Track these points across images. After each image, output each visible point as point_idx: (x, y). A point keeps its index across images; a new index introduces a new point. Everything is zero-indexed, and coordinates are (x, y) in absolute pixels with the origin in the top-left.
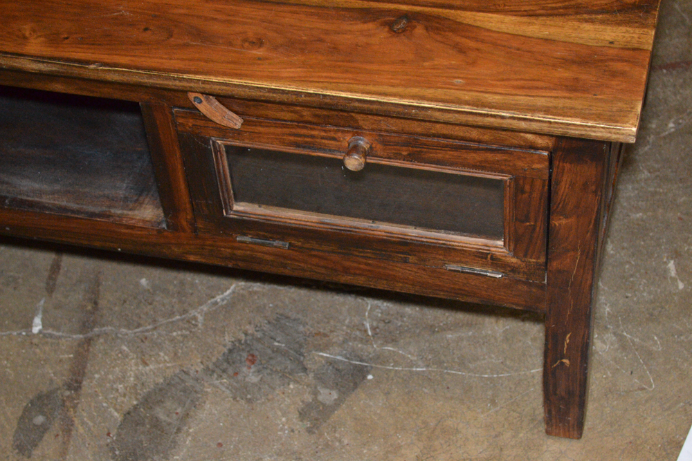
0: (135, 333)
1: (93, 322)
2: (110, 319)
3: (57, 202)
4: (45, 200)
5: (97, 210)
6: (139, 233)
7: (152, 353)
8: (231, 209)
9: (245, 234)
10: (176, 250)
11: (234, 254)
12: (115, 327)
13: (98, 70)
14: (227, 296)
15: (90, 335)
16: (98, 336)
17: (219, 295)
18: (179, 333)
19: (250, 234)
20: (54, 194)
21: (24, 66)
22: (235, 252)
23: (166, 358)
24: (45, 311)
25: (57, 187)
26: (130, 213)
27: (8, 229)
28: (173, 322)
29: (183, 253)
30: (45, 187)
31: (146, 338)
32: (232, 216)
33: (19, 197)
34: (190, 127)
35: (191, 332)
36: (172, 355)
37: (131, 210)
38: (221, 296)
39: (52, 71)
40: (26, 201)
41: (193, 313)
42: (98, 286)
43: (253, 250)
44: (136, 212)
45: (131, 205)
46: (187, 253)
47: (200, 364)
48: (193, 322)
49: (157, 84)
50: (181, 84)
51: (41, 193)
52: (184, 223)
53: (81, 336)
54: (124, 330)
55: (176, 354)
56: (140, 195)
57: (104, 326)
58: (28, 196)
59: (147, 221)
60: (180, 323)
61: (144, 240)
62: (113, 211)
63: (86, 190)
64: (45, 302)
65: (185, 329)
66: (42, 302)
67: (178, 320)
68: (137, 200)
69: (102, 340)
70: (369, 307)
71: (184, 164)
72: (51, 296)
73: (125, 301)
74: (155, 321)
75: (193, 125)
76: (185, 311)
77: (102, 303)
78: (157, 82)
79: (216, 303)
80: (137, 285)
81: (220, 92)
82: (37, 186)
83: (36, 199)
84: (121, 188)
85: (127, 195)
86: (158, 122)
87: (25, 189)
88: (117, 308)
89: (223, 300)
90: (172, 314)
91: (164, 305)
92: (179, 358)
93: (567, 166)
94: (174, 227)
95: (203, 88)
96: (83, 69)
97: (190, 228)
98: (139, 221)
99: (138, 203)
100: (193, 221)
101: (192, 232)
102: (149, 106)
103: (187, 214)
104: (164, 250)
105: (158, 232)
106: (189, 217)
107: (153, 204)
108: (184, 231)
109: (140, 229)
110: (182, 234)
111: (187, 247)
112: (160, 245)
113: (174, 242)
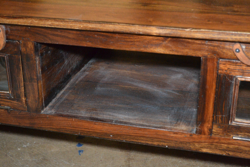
3: (138, 123)
4: (132, 122)
5: (159, 126)
6: (180, 136)
8: (234, 120)
9: (237, 135)
10: (197, 145)
11: (228, 147)
13: (191, 31)
19: (241, 135)
20: (135, 120)
21: (151, 32)
22: (229, 146)
25: (136, 117)
26: (175, 127)
27: (111, 136)
29: (201, 147)
30: (130, 117)
32: (233, 124)
33: (119, 120)
34: (226, 70)
37: (175, 126)
39: (166, 34)
40: (123, 122)
43: (239, 145)
44: (177, 127)
45: (174, 125)
46: (202, 148)
49: (221, 38)
50: (235, 37)
51: (129, 119)
52: (206, 129)
56: (177, 121)
58: (123, 120)
59: (185, 130)
61: (181, 140)
62: (166, 126)
63: (150, 119)
68: (176, 123)
71: (216, 93)
75: (228, 69)
78: (222, 37)
82: (126, 117)
83: (128, 121)
84: (168, 119)
85: (171, 121)
86: (208, 68)
87: (121, 117)
94: (200, 132)
95: (247, 39)
96: (183, 32)
97: (208, 132)
98: (180, 130)
99: (177, 124)
100: (211, 128)
101: (209, 135)
102: (206, 59)
103: (209, 124)
104: (191, 146)
105: (190, 136)
106: (209, 126)
107: (185, 125)
108: (204, 134)
109: (181, 134)
110: (203, 136)
111: (203, 144)
112: (189, 143)
113: (197, 141)
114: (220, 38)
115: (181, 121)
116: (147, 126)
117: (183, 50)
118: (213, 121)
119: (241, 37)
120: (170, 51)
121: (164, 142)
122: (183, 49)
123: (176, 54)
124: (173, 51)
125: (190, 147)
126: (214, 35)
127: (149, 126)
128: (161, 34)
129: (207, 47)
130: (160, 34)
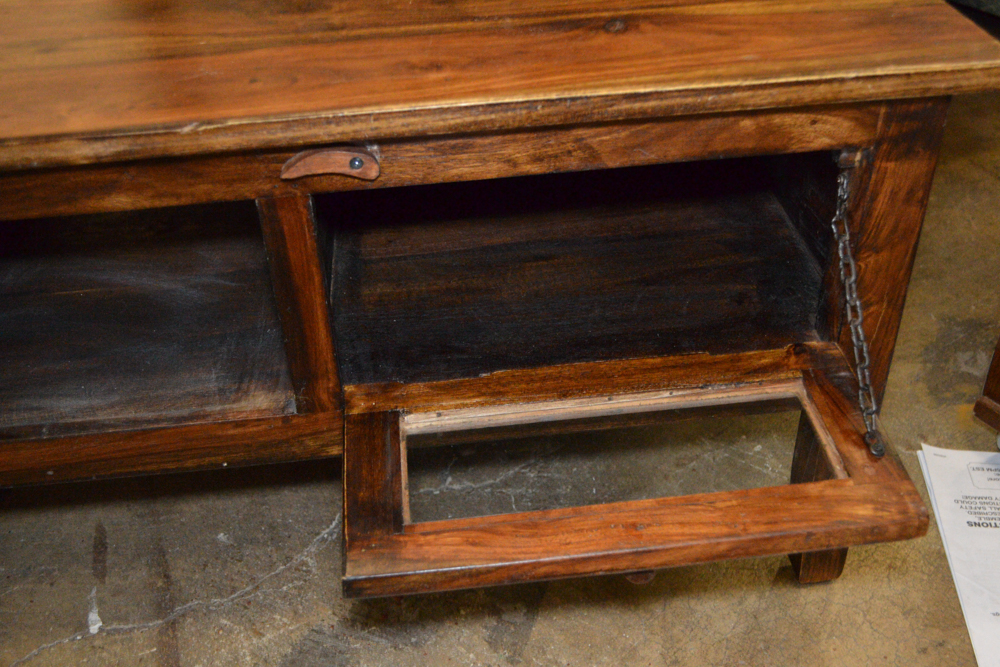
0: (232, 600)
1: (170, 600)
2: (193, 591)
3: (120, 416)
4: (101, 417)
5: (185, 412)
6: (255, 429)
7: (264, 619)
10: (311, 443)
12: (202, 599)
13: (197, 133)
14: (335, 528)
15: (172, 617)
16: (183, 615)
17: (324, 529)
18: (290, 585)
20: (113, 407)
23: (285, 620)
24: (101, 602)
25: (116, 398)
26: (234, 406)
27: (50, 473)
28: (277, 575)
30: (96, 402)
31: (249, 603)
33: (61, 421)
35: (305, 581)
36: (292, 614)
37: (234, 402)
38: (327, 530)
39: (118, 154)
40: (73, 423)
41: (298, 558)
42: (164, 556)
44: (243, 403)
45: (233, 397)
46: (328, 445)
47: (332, 616)
48: (304, 568)
49: (298, 138)
50: (340, 129)
51: (93, 410)
53: (160, 622)
54: (217, 600)
55: (296, 613)
56: (241, 383)
57: (187, 601)
58: (74, 417)
59: (265, 410)
60: (288, 574)
62: (208, 409)
63: (158, 393)
64: (97, 592)
65: (296, 579)
66: (94, 592)
67: (283, 571)
68: (239, 389)
69: (190, 620)
70: (513, 499)
72: (104, 583)
73: (205, 565)
74: (253, 579)
76: (289, 559)
77: (175, 574)
78: (298, 134)
79: (324, 540)
80: (215, 542)
81: (404, 129)
82: (84, 403)
83: (91, 419)
84: (211, 380)
85: (221, 386)
86: (286, 228)
87: (68, 410)
88: (197, 576)
89: (331, 534)
90: (272, 566)
91: (257, 557)
92: (301, 616)
93: (891, 165)
94: (308, 407)
95: (376, 128)
96: (173, 138)
97: (332, 402)
98: (252, 412)
99: (241, 393)
100: (337, 390)
101: (336, 409)
102: (272, 202)
103: (329, 379)
104: (294, 449)
105: (283, 422)
106: (331, 385)
107: (263, 389)
108: (323, 409)
109: (256, 423)
110: (321, 415)
111: (327, 435)
112: (287, 441)
113: (308, 431)
114: (293, 139)
115: (250, 381)
116: (149, 421)
117: (193, 189)
118: (339, 372)
119: (358, 126)
120: (153, 197)
121: (215, 455)
122: (190, 185)
123: (173, 202)
124: (160, 196)
125: (294, 453)
126: (273, 134)
127: (157, 421)
128: (102, 157)
129: (262, 166)
130: (98, 157)
